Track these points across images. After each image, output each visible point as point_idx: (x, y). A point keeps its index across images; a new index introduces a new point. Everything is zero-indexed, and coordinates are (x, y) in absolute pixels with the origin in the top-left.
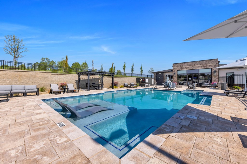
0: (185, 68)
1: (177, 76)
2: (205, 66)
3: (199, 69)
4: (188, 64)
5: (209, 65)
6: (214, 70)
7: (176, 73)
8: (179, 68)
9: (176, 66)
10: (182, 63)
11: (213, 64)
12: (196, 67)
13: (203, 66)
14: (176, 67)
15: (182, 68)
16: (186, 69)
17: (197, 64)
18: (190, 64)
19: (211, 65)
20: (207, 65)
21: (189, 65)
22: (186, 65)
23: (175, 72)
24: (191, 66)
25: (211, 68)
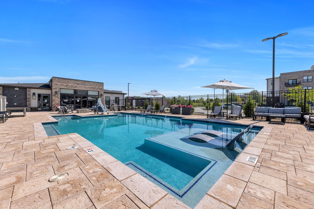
0: (72, 87)
1: (59, 96)
2: (93, 88)
3: (88, 91)
4: (77, 82)
5: (97, 87)
6: (100, 93)
7: (59, 92)
8: (63, 85)
9: (58, 82)
10: (68, 79)
11: (100, 87)
12: (85, 87)
13: (92, 88)
14: (59, 84)
15: (67, 85)
16: (74, 88)
17: (86, 84)
18: (78, 82)
19: (98, 88)
20: (95, 88)
21: (77, 84)
22: (74, 83)
23: (57, 90)
24: (80, 85)
25: (99, 91)
